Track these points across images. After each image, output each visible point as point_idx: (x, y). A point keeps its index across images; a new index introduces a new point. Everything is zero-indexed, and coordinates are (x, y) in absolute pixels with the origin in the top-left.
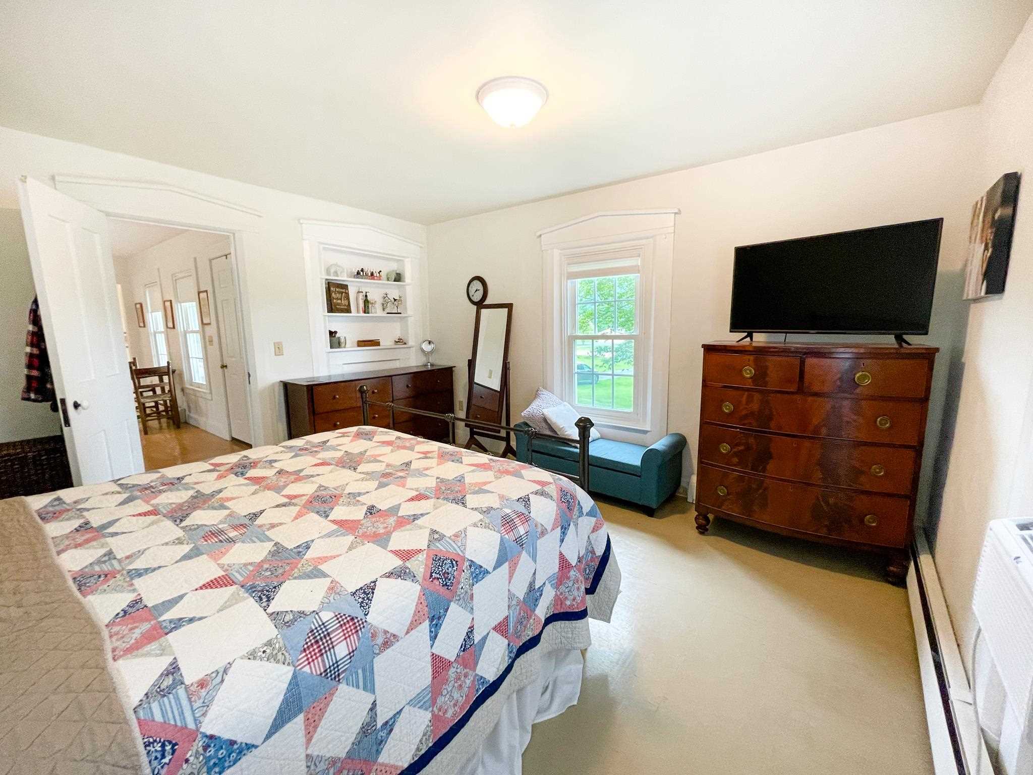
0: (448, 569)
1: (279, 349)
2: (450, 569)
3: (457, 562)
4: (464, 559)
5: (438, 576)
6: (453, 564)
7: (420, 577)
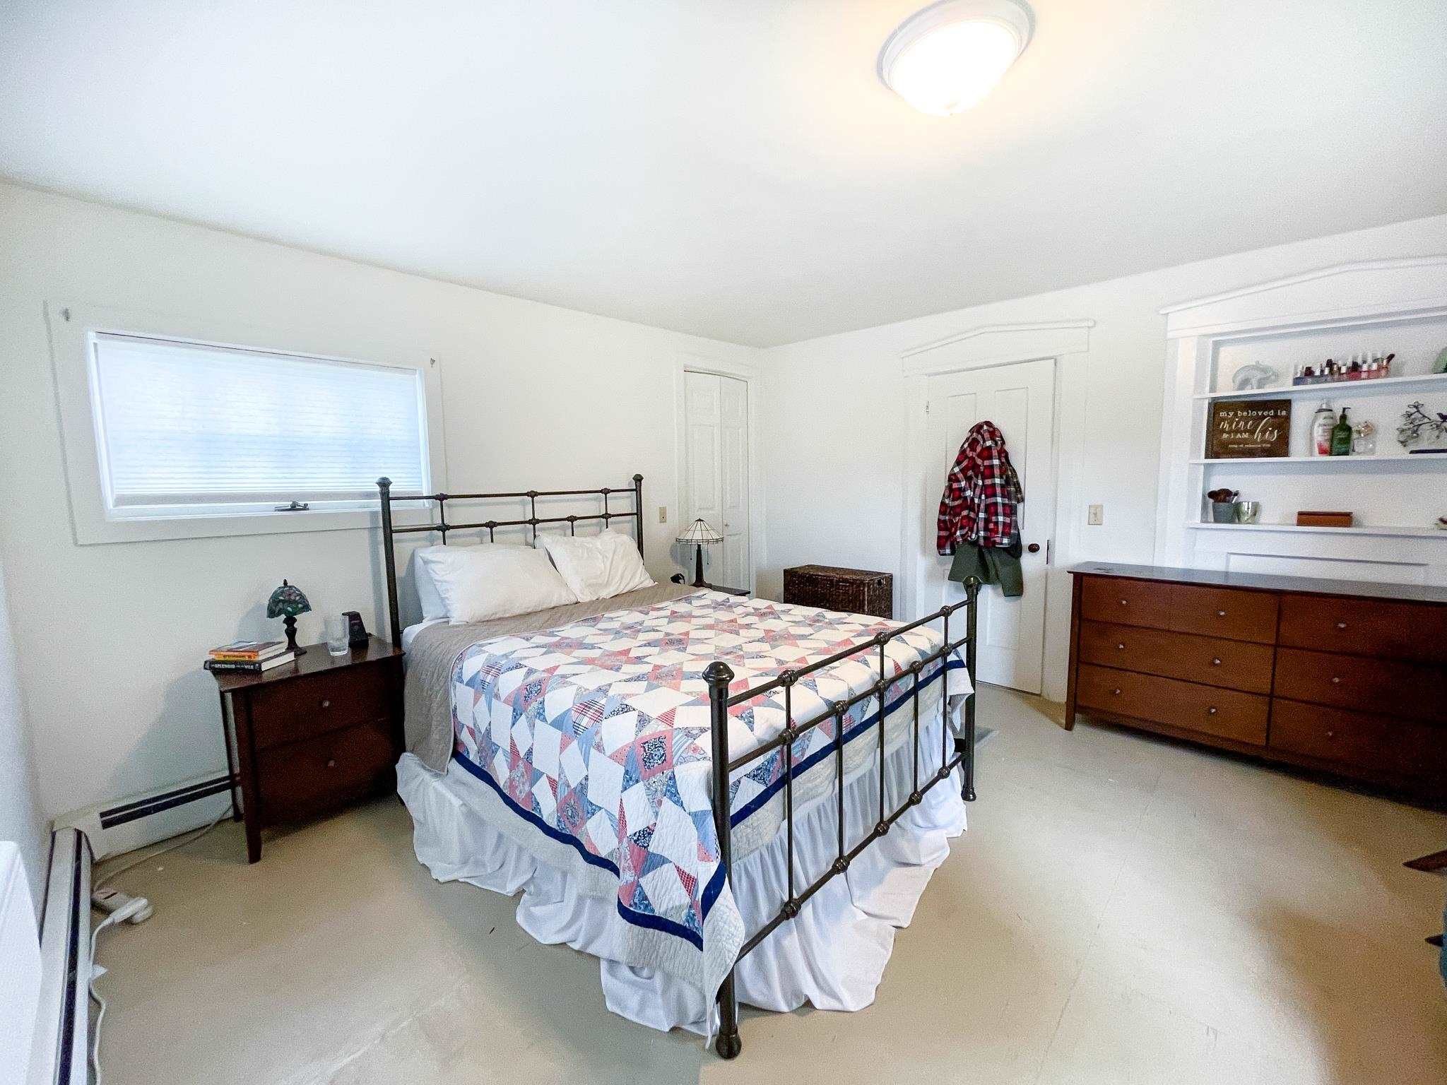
0: (656, 755)
1: (1095, 516)
2: (656, 758)
3: (665, 760)
4: (672, 766)
5: (647, 749)
6: (661, 757)
7: (641, 735)
